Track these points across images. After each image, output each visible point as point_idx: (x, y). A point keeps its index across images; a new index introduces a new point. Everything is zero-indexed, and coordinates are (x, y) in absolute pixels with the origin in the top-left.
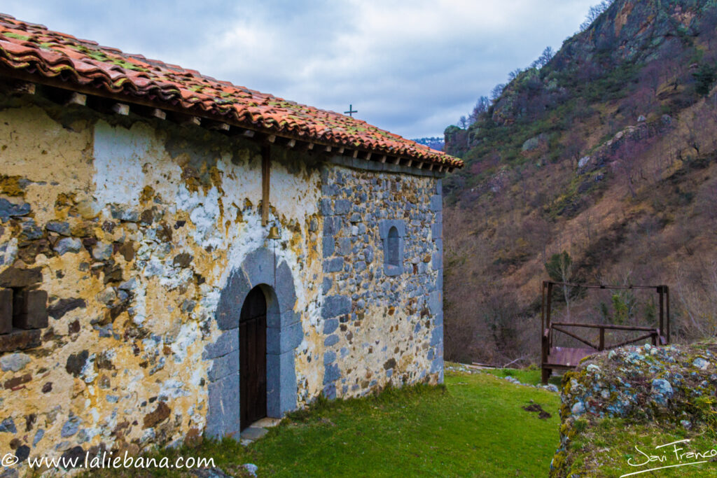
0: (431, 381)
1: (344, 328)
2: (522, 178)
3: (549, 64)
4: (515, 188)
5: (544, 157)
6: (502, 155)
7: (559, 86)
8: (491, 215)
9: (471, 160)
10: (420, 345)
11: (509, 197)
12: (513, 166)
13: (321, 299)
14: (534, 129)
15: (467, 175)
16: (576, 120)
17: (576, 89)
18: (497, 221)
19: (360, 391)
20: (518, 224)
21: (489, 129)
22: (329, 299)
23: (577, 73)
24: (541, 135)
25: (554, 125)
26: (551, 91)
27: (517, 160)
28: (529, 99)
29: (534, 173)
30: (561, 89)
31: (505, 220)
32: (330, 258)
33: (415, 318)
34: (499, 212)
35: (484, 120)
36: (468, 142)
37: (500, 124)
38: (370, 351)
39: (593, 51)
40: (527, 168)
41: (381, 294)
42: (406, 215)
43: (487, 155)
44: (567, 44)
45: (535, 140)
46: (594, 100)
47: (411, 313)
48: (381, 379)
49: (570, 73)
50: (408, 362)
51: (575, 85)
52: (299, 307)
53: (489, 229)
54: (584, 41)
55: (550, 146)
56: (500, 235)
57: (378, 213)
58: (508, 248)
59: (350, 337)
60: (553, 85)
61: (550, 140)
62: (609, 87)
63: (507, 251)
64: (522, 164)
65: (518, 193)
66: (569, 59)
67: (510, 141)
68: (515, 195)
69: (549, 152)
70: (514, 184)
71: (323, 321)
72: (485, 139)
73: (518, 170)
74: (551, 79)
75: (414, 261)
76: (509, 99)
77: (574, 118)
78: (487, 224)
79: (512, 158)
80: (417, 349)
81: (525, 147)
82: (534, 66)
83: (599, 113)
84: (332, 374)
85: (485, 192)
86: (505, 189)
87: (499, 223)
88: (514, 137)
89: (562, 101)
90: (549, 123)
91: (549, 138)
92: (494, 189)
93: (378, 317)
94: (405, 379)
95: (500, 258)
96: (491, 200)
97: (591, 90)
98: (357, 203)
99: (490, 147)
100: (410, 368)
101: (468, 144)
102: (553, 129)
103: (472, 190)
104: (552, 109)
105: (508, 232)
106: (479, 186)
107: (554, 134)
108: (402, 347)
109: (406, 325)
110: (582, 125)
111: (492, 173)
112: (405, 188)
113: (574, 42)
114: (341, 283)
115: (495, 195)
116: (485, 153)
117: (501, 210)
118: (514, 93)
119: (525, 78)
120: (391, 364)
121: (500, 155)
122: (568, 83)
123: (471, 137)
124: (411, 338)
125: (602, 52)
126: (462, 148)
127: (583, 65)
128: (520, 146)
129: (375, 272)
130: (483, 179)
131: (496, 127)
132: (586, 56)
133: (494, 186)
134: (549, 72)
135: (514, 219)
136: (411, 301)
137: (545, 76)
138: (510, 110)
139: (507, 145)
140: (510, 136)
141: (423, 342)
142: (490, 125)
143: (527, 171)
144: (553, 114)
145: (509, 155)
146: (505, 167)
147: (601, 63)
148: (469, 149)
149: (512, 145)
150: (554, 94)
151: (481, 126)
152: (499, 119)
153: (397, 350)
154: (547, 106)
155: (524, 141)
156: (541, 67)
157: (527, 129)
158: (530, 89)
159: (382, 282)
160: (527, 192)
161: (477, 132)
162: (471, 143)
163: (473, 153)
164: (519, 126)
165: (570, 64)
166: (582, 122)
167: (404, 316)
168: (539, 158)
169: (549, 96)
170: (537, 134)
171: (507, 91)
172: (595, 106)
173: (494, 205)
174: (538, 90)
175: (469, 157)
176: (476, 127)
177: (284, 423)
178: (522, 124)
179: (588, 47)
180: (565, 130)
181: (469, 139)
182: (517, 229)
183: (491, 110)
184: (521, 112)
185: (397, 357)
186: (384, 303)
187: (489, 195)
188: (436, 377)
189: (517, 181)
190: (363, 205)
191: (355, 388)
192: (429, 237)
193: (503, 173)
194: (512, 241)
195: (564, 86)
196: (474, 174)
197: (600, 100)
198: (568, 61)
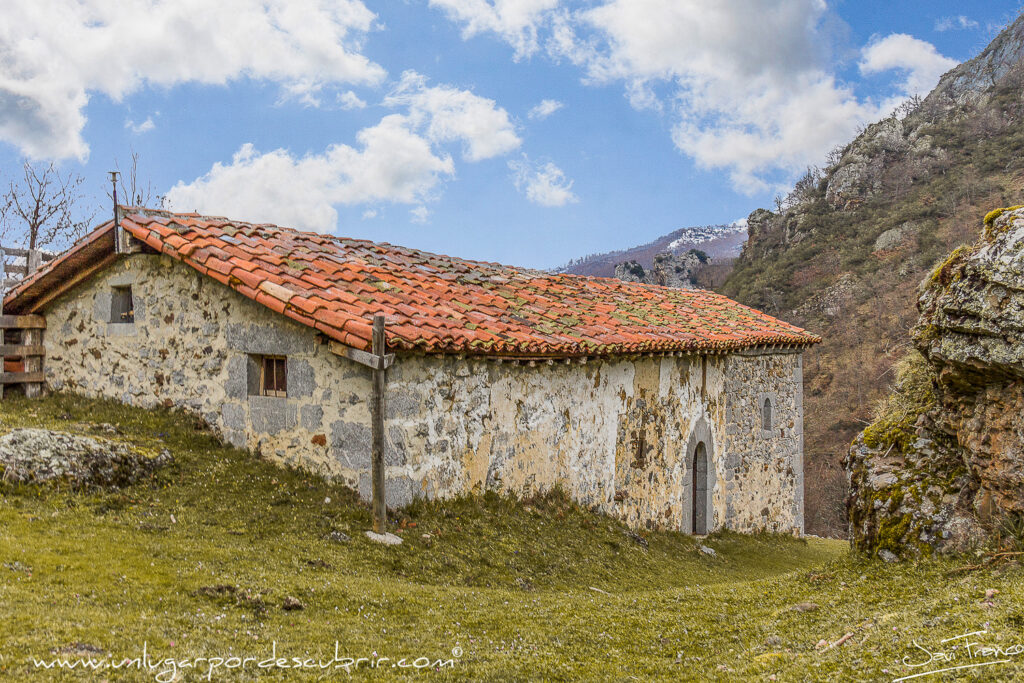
0: (794, 533)
1: (737, 478)
2: (875, 294)
3: (917, 111)
4: (864, 310)
5: (912, 260)
6: (841, 256)
7: (933, 146)
8: (825, 353)
9: (792, 264)
10: (786, 500)
11: (854, 323)
12: (859, 274)
13: (724, 455)
14: (895, 215)
15: (785, 288)
16: (963, 201)
17: (962, 151)
18: (834, 362)
19: (746, 529)
20: (869, 367)
21: (819, 214)
22: (729, 455)
23: (963, 125)
24: (906, 226)
25: (928, 209)
26: (922, 155)
27: (867, 265)
28: (885, 167)
29: (894, 286)
30: (938, 151)
31: (848, 360)
32: (729, 424)
33: (782, 475)
34: (838, 348)
35: (813, 201)
36: (787, 235)
37: (839, 208)
38: (753, 499)
39: (988, 91)
40: (882, 277)
41: (759, 453)
42: (776, 387)
43: (818, 256)
44: (947, 81)
45: (895, 234)
46: (994, 169)
47: (780, 471)
48: (759, 521)
49: (953, 125)
50: (777, 513)
51: (960, 144)
52: (715, 459)
53: (823, 374)
54: (974, 76)
55: (920, 243)
56: (840, 384)
57: (758, 388)
58: (854, 405)
59: (740, 485)
60: (925, 145)
61: (921, 233)
62: (1017, 148)
63: (852, 410)
64: (875, 271)
65: (870, 318)
66: (950, 104)
67: (855, 235)
68: (864, 321)
69: (918, 252)
70: (862, 304)
71: (725, 471)
72: (814, 231)
73: (868, 283)
74: (921, 135)
75: (782, 427)
76: (853, 167)
77: (960, 198)
78: (818, 368)
79: (858, 262)
80: (784, 503)
81: (880, 244)
82: (894, 115)
83: (1002, 189)
84: (730, 512)
85: (816, 316)
86: (847, 311)
87: (839, 365)
88: (861, 228)
89: (939, 171)
90: (919, 206)
91: (919, 230)
92: (830, 311)
93: (757, 471)
94: (775, 527)
95: (841, 422)
96: (825, 328)
97: (987, 152)
98: (745, 381)
99: (822, 244)
100: (779, 519)
101: (787, 240)
102: (924, 215)
103: (795, 312)
104: (923, 183)
105: (853, 380)
106: (805, 306)
107: (926, 223)
108: (773, 499)
109: (775, 481)
110: (973, 209)
111: (826, 285)
112: (775, 365)
113: (959, 76)
114: (735, 443)
115: (830, 319)
116: (814, 254)
117: (841, 345)
118: (859, 158)
119: (879, 135)
120: (765, 512)
121: (839, 256)
122: (950, 142)
123: (790, 228)
124: (780, 493)
125: (1005, 91)
126: (777, 245)
127: (974, 112)
128: (871, 242)
129: (755, 436)
130: (812, 294)
131: (833, 211)
132: (978, 99)
133: (828, 306)
134: (917, 125)
135: (863, 359)
136: (780, 461)
137: (911, 130)
138: (854, 185)
139: (850, 240)
140: (854, 226)
141: (789, 497)
142: (822, 208)
143: (883, 282)
144: (924, 193)
145: (855, 257)
146: (847, 275)
147: (1004, 109)
148: (788, 246)
149: (858, 240)
150: (926, 159)
151: (807, 211)
152: (837, 199)
153: (770, 501)
154: (915, 179)
155: (879, 235)
156: (905, 117)
157: (882, 215)
158: (888, 151)
159: (760, 443)
160: (884, 316)
161: (801, 219)
162: (790, 237)
163: (795, 253)
164: (870, 211)
165: (952, 112)
166: (973, 204)
167: (775, 474)
168: (902, 261)
169: (918, 162)
170: (899, 223)
171: (849, 155)
172: (994, 179)
173: (830, 337)
174: (901, 152)
175: (788, 259)
176: (800, 212)
177: (709, 537)
178: (874, 207)
179: (981, 84)
180: (946, 217)
181: (788, 230)
182: (868, 374)
183: (824, 185)
184: (872, 188)
185: (770, 506)
186: (762, 461)
187: (822, 320)
188: (798, 531)
189: (867, 298)
190: (748, 383)
191: (743, 527)
192: (793, 405)
193: (845, 285)
194: (859, 394)
195: (943, 147)
196: (797, 287)
197: (1004, 168)
198: (949, 108)
